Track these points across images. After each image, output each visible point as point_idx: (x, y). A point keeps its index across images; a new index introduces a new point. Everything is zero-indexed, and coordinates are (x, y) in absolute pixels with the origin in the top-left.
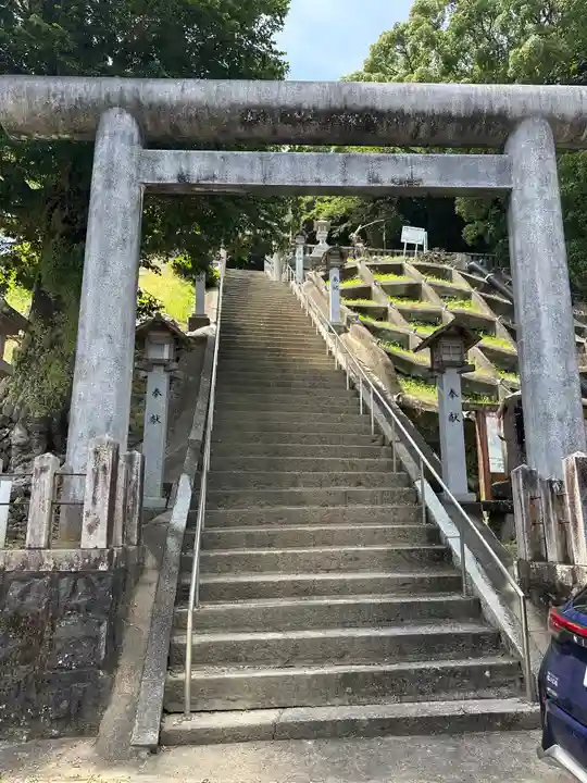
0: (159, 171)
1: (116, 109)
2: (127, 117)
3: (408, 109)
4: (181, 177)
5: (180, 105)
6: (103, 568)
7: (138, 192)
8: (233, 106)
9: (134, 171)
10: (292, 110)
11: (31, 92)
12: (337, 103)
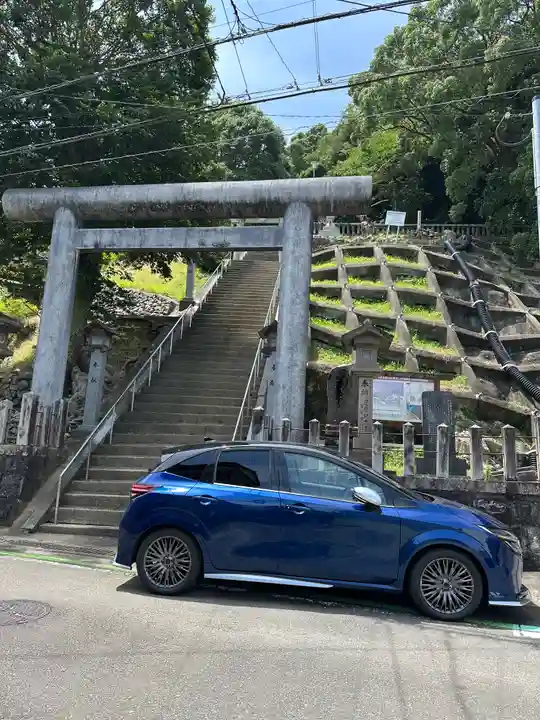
0: (85, 242)
1: (62, 208)
2: (68, 212)
3: (221, 201)
4: (96, 245)
5: (95, 204)
6: (25, 454)
7: (74, 255)
8: (124, 204)
9: (70, 243)
10: (155, 204)
11: (19, 201)
12: (180, 199)
